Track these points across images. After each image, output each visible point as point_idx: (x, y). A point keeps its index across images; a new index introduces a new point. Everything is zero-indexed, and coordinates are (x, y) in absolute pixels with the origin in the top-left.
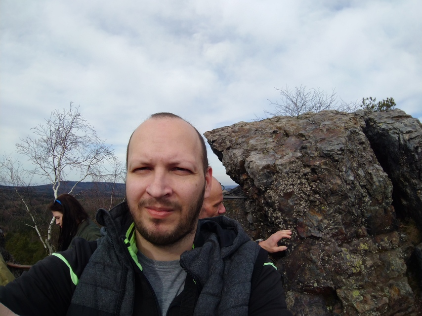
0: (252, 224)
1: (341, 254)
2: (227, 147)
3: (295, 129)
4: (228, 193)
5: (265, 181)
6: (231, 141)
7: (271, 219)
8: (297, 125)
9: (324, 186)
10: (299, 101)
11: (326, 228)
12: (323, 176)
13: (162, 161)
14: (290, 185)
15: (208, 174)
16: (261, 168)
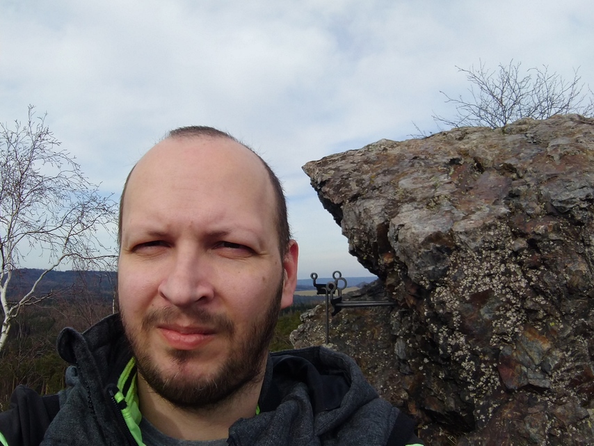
0: (404, 361)
1: (586, 423)
2: (351, 194)
3: (497, 156)
4: (358, 294)
5: (430, 268)
6: (359, 182)
7: (445, 350)
8: (500, 147)
9: (553, 277)
10: (505, 94)
11: (558, 367)
12: (551, 257)
13: (191, 227)
14: (484, 276)
15: (290, 255)
16: (421, 239)
